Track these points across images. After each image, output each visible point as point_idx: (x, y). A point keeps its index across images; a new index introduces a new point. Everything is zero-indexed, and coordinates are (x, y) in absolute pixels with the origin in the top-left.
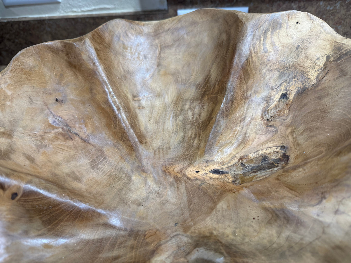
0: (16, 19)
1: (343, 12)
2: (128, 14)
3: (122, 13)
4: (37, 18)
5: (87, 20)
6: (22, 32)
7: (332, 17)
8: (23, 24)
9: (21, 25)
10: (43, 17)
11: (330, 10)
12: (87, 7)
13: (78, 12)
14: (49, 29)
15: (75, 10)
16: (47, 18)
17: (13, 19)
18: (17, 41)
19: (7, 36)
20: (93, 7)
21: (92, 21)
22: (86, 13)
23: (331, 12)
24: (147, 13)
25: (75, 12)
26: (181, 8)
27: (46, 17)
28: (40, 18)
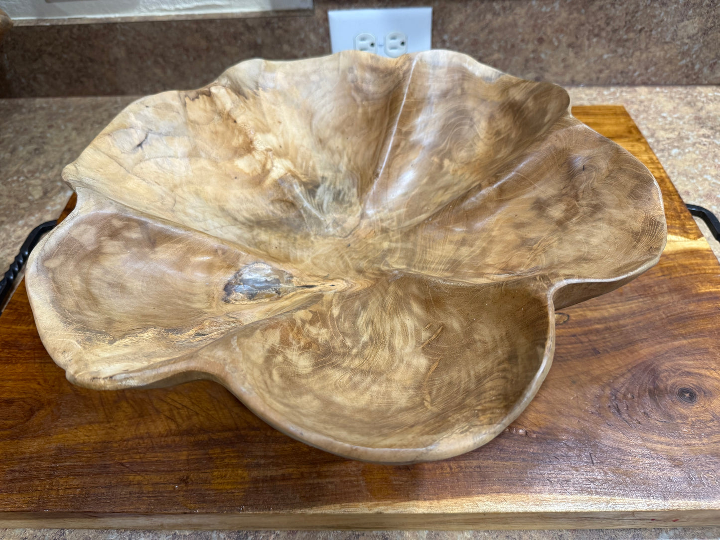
0: (64, 20)
1: (564, 15)
2: (253, 16)
3: (242, 13)
4: (101, 19)
5: (187, 24)
6: (75, 43)
7: (550, 22)
8: (79, 30)
9: (75, 30)
10: (111, 18)
11: (546, 13)
12: (185, 3)
13: (170, 11)
14: (123, 39)
15: (165, 7)
16: (119, 20)
17: (58, 20)
18: (65, 56)
19: (50, 49)
20: (195, 4)
21: (194, 26)
22: (183, 13)
23: (548, 15)
24: (281, 14)
25: (165, 10)
26: (333, 9)
27: (116, 18)
28: (107, 19)
